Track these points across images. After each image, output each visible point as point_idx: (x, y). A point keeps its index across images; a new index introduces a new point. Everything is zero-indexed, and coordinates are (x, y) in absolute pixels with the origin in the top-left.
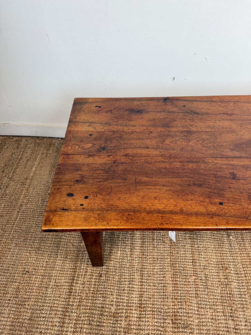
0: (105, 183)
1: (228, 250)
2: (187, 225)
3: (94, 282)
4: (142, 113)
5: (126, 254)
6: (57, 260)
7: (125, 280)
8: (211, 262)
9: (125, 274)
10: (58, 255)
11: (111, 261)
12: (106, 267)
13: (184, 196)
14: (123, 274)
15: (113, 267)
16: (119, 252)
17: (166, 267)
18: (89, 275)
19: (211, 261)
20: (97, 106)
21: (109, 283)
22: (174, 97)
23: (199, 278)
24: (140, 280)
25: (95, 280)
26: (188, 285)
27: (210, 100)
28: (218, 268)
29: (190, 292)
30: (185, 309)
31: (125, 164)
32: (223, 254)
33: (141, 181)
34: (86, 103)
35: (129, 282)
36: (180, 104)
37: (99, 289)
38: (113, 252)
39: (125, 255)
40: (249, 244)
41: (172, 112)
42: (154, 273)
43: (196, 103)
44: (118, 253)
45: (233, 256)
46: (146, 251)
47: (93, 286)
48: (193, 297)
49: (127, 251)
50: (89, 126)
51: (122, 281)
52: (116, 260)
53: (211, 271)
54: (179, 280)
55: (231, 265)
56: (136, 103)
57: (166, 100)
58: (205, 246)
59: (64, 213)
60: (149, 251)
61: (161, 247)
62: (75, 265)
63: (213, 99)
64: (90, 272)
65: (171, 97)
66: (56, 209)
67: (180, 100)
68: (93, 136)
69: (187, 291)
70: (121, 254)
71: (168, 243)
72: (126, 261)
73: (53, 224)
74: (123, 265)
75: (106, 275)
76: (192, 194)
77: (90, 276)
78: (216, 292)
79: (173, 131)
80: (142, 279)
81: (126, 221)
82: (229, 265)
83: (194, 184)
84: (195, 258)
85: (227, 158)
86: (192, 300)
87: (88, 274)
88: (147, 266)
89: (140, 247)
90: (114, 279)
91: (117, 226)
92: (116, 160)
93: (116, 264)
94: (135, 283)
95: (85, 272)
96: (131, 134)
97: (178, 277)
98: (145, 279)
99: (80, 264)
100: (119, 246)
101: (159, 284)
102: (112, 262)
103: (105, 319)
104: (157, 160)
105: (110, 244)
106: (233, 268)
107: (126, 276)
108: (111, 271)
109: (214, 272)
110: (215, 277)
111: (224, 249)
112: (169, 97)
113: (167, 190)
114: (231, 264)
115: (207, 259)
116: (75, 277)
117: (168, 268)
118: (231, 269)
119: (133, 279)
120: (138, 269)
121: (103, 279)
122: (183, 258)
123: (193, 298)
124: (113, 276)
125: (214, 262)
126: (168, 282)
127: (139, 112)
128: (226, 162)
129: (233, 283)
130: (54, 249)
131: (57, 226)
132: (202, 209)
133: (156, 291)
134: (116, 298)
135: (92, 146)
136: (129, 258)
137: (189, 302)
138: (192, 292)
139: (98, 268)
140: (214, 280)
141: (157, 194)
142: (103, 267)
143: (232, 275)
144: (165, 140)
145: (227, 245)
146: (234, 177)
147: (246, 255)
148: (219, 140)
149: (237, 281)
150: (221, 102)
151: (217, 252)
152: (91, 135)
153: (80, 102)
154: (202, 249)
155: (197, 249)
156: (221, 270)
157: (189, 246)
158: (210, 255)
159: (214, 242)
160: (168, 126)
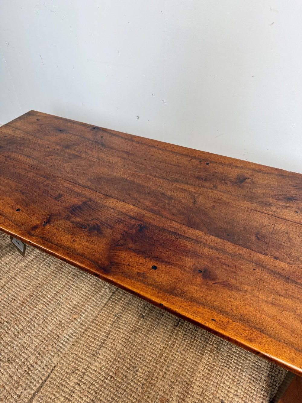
1: (96, 300)
4: (62, 132)
5: (13, 262)
8: (70, 302)
16: (10, 258)
17: (30, 286)
19: (71, 302)
20: (37, 119)
22: (104, 129)
23: (47, 309)
26: (32, 309)
28: (70, 310)
29: (28, 315)
30: (11, 325)
32: (88, 301)
34: (34, 115)
38: (6, 255)
39: (12, 262)
40: (121, 306)
41: (85, 138)
42: (17, 285)
44: (8, 258)
45: (93, 308)
46: (30, 267)
48: (26, 320)
53: (62, 309)
54: (29, 300)
55: (84, 313)
57: (95, 128)
58: (79, 287)
61: (43, 269)
65: (102, 128)
67: (107, 132)
68: (6, 138)
69: (27, 313)
71: (52, 269)
72: (8, 267)
76: (10, 196)
78: (48, 327)
79: (65, 152)
80: (5, 285)
82: (83, 313)
83: (21, 191)
84: (61, 292)
85: (76, 183)
86: (23, 321)
88: (18, 278)
89: (28, 261)
96: (32, 144)
97: (31, 298)
98: (6, 286)
100: (15, 253)
101: (13, 295)
104: (23, 167)
105: (10, 249)
106: (84, 317)
109: (63, 312)
110: (61, 316)
111: (93, 298)
112: (100, 127)
114: (86, 313)
115: (69, 298)
117: (31, 287)
118: (81, 316)
120: (9, 277)
122: (52, 287)
123: (24, 321)
125: (73, 304)
126: (19, 298)
129: (69, 329)
133: (5, 299)
136: (12, 266)
137: (19, 322)
138: (29, 316)
140: (57, 317)
143: (76, 322)
144: (50, 156)
145: (99, 296)
146: (58, 198)
147: (108, 314)
148: (91, 169)
149: (74, 330)
150: (138, 142)
151: (85, 297)
152: (5, 136)
153: (31, 113)
154: (74, 288)
155: (70, 286)
156: (71, 313)
157: (66, 280)
158: (75, 296)
159: (91, 287)
160: (67, 147)
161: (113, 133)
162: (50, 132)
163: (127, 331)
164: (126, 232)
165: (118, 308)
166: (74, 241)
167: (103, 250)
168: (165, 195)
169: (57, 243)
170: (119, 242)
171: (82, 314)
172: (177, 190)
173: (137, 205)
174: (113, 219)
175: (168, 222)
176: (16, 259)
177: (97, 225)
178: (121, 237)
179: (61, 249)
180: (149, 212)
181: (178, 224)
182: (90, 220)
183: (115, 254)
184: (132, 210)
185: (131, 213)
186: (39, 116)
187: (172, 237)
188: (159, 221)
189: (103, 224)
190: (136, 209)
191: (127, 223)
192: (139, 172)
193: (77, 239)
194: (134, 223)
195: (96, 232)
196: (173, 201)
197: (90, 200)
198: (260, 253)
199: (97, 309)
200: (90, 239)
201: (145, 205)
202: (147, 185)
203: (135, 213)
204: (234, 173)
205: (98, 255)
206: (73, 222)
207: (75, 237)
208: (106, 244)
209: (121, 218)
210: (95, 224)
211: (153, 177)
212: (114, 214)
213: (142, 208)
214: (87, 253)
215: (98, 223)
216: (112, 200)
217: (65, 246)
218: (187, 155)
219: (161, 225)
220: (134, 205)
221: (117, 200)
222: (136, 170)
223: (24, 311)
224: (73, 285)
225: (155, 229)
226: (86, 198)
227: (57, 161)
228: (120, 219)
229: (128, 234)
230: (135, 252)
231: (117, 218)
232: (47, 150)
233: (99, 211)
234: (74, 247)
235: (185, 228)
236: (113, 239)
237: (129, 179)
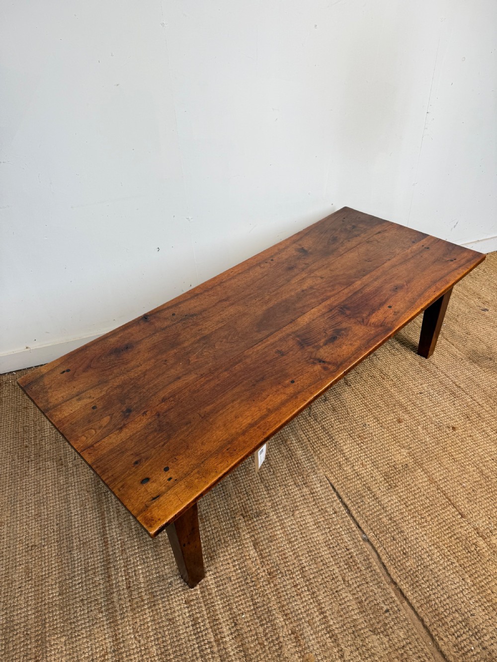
0: (171, 441)
2: (284, 418)
4: (133, 347)
13: (258, 397)
20: (64, 372)
22: (152, 311)
27: (193, 294)
31: (172, 409)
33: (206, 413)
36: (168, 314)
41: (166, 327)
43: (182, 305)
50: (79, 400)
56: (113, 340)
57: (145, 317)
59: (160, 501)
63: (196, 292)
65: (149, 312)
66: (145, 505)
67: (162, 310)
68: (99, 407)
73: (159, 519)
76: (264, 390)
79: (187, 346)
81: (231, 456)
83: (257, 381)
85: (261, 340)
91: (227, 467)
92: (158, 412)
96: (144, 376)
104: (202, 383)
112: (147, 313)
113: (240, 403)
127: (128, 347)
128: (264, 345)
131: (166, 517)
132: (284, 397)
135: (111, 418)
141: (234, 413)
144: (189, 360)
146: (281, 353)
148: (239, 329)
152: (94, 408)
153: (31, 381)
166: (351, 344)
167: (366, 329)
168: (306, 290)
170: (359, 320)
172: (301, 283)
174: (328, 321)
175: (341, 294)
177: (334, 330)
178: (353, 319)
180: (326, 301)
181: (345, 290)
182: (326, 334)
183: (373, 323)
184: (320, 310)
185: (323, 310)
186: (52, 371)
187: (360, 295)
189: (333, 327)
190: (319, 308)
191: (336, 314)
192: (263, 298)
193: (349, 343)
194: (337, 311)
195: (343, 331)
196: (315, 287)
197: (294, 332)
198: (383, 264)
200: (350, 335)
201: (315, 302)
202: (286, 297)
203: (325, 309)
204: (292, 251)
205: (372, 332)
206: (325, 344)
207: (346, 344)
208: (360, 327)
209: (328, 316)
211: (276, 292)
212: (322, 320)
213: (318, 304)
214: (367, 338)
215: (332, 330)
216: (299, 320)
217: (356, 350)
218: (251, 268)
219: (344, 298)
220: (313, 308)
221: (301, 317)
222: (257, 300)
225: (348, 302)
226: (290, 335)
227: (205, 353)
229: (350, 315)
230: (372, 314)
231: (328, 318)
233: (314, 328)
235: (351, 288)
236: (355, 323)
237: (272, 306)
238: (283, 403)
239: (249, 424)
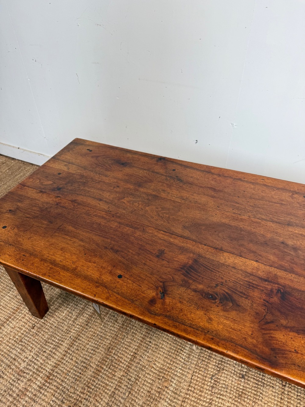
0: (32, 220)
1: (183, 361)
3: (24, 331)
4: (125, 166)
5: (71, 317)
6: (7, 295)
7: (53, 342)
8: (153, 365)
9: (56, 337)
10: (11, 291)
11: (52, 317)
12: (43, 321)
13: (91, 256)
14: (55, 335)
15: (50, 324)
16: (65, 312)
17: (101, 348)
18: (23, 322)
19: (155, 364)
20: (89, 150)
21: (36, 338)
22: (171, 159)
23: (128, 377)
24: (66, 349)
25: (25, 330)
26: (111, 378)
27: (208, 170)
28: (157, 376)
29: (108, 387)
30: (91, 403)
31: (65, 208)
32: (174, 362)
33: (64, 229)
34: (82, 144)
35: (54, 347)
37: (23, 339)
38: (60, 309)
39: (69, 318)
40: (214, 365)
41: (156, 172)
42: (85, 348)
43: (189, 170)
44: (64, 313)
45: (183, 371)
46: (92, 322)
47: (20, 334)
48: (108, 394)
49: (74, 314)
50: (65, 165)
51: (49, 343)
52: (58, 319)
53: (146, 375)
54: (105, 367)
55: (174, 379)
56: (129, 155)
57: (161, 159)
58: (158, 344)
60: (95, 323)
61: (109, 324)
62: (18, 307)
63: (213, 171)
64: (26, 319)
65: (169, 158)
67: (175, 163)
68: (61, 176)
69: (107, 384)
70: (66, 314)
71: (120, 324)
72: (66, 324)
74: (61, 326)
75: (38, 329)
76: (101, 257)
77: (23, 324)
78: (137, 401)
79: (140, 191)
80: (69, 349)
81: (17, 260)
82: (172, 378)
83: (112, 249)
84: (138, 353)
85: (172, 234)
86: (104, 396)
87: (24, 320)
88: (83, 338)
89: (89, 315)
90: (43, 337)
92: (60, 203)
93: (55, 323)
94: (60, 350)
95: (22, 317)
96: (97, 183)
97: (106, 364)
98: (71, 351)
99: (23, 308)
100: (69, 305)
101: (82, 362)
102: (52, 319)
103: (9, 372)
104: (99, 214)
105: (62, 301)
106: (175, 384)
107: (57, 338)
108: (46, 327)
109: (149, 378)
110: (147, 385)
111: (179, 358)
112: (167, 158)
113: (80, 245)
114: (176, 378)
115: (150, 360)
116: (10, 318)
117: (102, 349)
118: (172, 383)
119: (60, 344)
120: (72, 337)
121: (33, 332)
122: (126, 346)
123: (106, 395)
124: (44, 333)
125: (157, 367)
126: (92, 365)
127: (124, 164)
128: (166, 237)
129: (163, 402)
130: (11, 284)
133: (74, 368)
134: (33, 356)
135: (52, 184)
136: (70, 322)
137: (100, 397)
138: (110, 388)
139: (36, 319)
140: (144, 387)
141: (67, 246)
142: (41, 320)
143: (168, 391)
144: (124, 198)
145: (185, 354)
146: (160, 255)
147: (202, 377)
148: (180, 213)
149: (169, 402)
150: (219, 175)
151: (169, 357)
152: (59, 174)
153: (77, 142)
154: (153, 346)
155: (147, 344)
156: (159, 379)
157: (141, 337)
158: (157, 357)
159: (172, 344)
160: (140, 185)
161: (184, 164)
162: (111, 166)
163: (231, 398)
164: (267, 302)
165: (212, 368)
166: (210, 319)
167: (252, 331)
168: (287, 245)
169: (191, 324)
170: (267, 317)
171: (173, 380)
172: (297, 237)
173: (260, 261)
174: (242, 283)
176: (74, 313)
177: (227, 293)
178: (264, 310)
179: (199, 332)
180: (280, 270)
182: (215, 287)
183: (271, 337)
184: (258, 269)
185: (259, 272)
186: (89, 145)
188: (297, 282)
189: (233, 291)
190: (262, 267)
191: (261, 288)
192: (240, 214)
193: (212, 317)
194: (269, 287)
195: (231, 304)
196: (300, 252)
197: (200, 256)
199: (188, 373)
200: (229, 314)
201: (269, 260)
202: (258, 232)
203: (264, 273)
205: (250, 340)
206: (195, 291)
207: (208, 314)
208: (253, 322)
209: (251, 281)
210: (223, 292)
211: (260, 221)
212: (240, 276)
213: (268, 264)
214: (235, 337)
215: (227, 291)
216: (226, 254)
217: (202, 328)
218: (284, 189)
220: (256, 261)
221: (232, 255)
222: (234, 211)
223: (102, 382)
224: (150, 342)
225: (299, 295)
226: (194, 253)
227: (136, 204)
228: (249, 282)
229: (271, 304)
230: (293, 331)
231: (247, 281)
232: (118, 190)
233: (218, 271)
234: (214, 329)
236: (257, 313)
237: (233, 224)
238: (86, 278)
239: (55, 261)
